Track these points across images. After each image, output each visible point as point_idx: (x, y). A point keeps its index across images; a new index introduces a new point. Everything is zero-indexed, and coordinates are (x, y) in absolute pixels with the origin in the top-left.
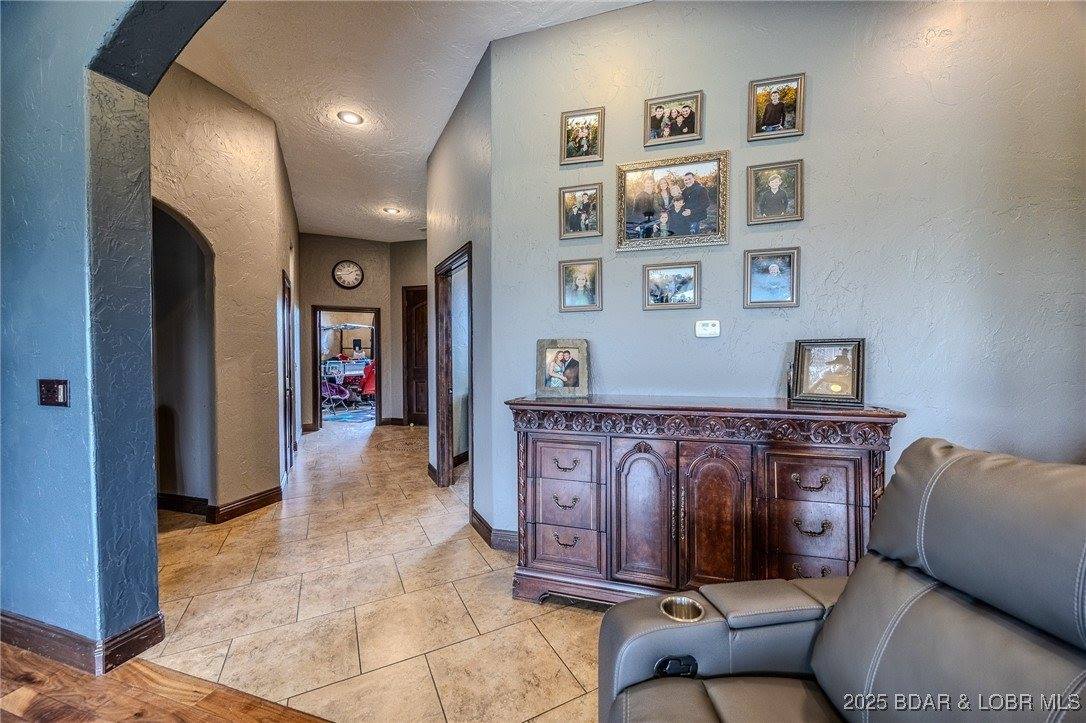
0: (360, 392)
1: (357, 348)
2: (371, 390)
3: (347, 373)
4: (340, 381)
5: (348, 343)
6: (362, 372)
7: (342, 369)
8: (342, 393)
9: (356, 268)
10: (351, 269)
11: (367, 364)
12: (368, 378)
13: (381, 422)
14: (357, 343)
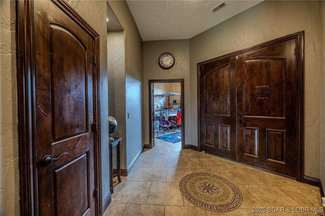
0: (176, 124)
1: (175, 104)
2: (180, 123)
3: (170, 115)
4: (167, 119)
5: (171, 102)
6: (176, 115)
7: (168, 113)
8: (168, 124)
9: (171, 57)
10: (168, 58)
11: (179, 111)
12: (179, 117)
13: (185, 147)
14: (175, 102)
